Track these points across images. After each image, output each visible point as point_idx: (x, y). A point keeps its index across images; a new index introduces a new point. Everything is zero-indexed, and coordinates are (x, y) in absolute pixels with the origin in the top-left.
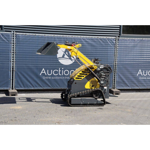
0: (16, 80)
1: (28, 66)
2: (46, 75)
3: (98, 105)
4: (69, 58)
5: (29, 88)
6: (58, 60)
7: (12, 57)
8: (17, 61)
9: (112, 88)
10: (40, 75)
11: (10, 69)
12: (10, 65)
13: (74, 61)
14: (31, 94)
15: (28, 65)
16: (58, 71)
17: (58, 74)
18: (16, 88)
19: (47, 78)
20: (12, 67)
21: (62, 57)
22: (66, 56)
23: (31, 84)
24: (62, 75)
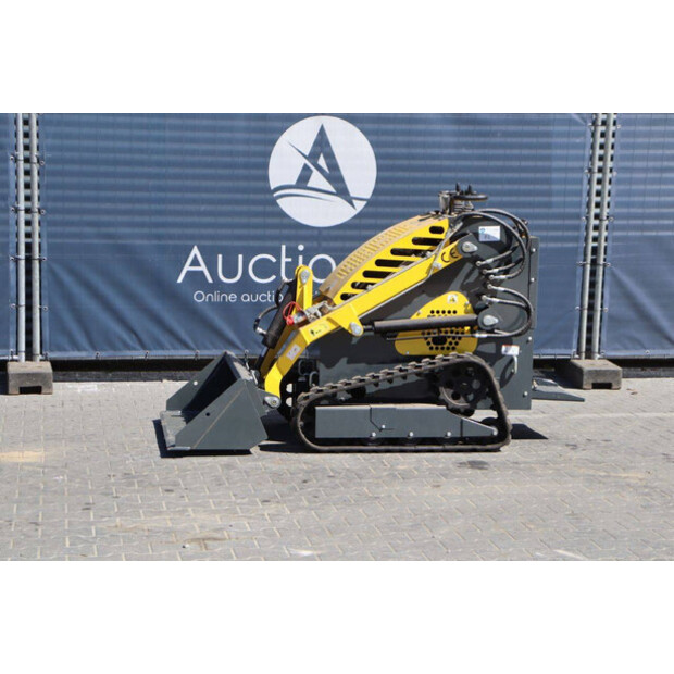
0: (46, 307)
1: (109, 236)
2: (210, 280)
3: (470, 447)
4: (334, 191)
5: (120, 350)
6: (274, 202)
7: (22, 186)
8: (50, 205)
9: (579, 352)
10: (180, 280)
11: (12, 250)
12: (13, 229)
13: (360, 205)
14: (128, 384)
15: (112, 230)
16: (274, 260)
17: (274, 277)
18: (51, 351)
19: (216, 297)
20: (23, 240)
21: (293, 182)
22: (317, 180)
23: (131, 331)
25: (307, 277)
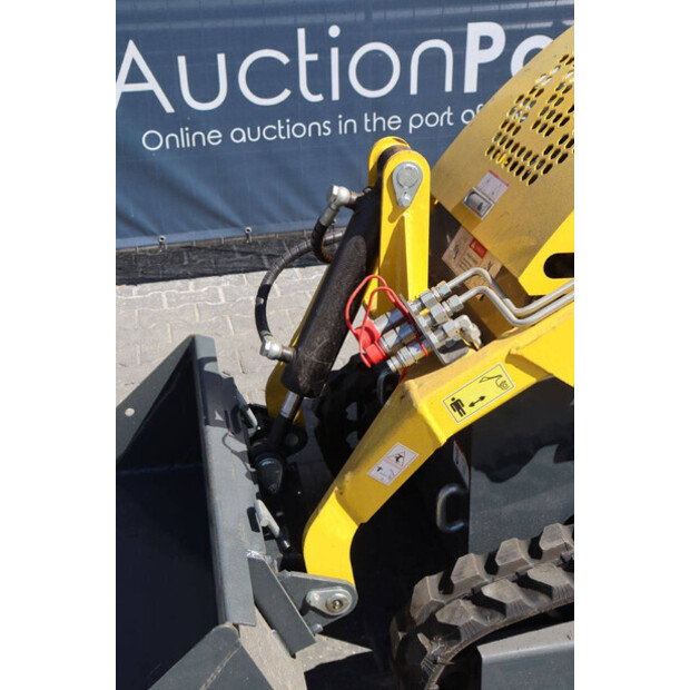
16: (284, 59)
17: (286, 93)
19: (184, 139)
24: (336, 96)
25: (414, 187)
